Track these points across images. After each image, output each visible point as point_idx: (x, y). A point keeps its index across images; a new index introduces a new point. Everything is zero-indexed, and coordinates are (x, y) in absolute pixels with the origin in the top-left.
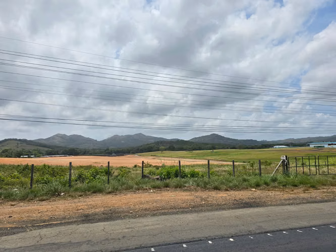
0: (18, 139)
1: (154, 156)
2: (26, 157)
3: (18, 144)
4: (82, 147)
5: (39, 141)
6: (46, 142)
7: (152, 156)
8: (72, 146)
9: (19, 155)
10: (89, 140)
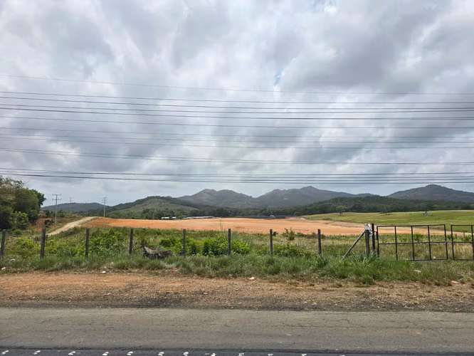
0: (161, 196)
1: (327, 220)
2: (167, 219)
3: (161, 202)
4: (236, 206)
5: (184, 199)
6: (192, 201)
7: (324, 219)
8: (221, 205)
9: (159, 217)
10: (242, 197)
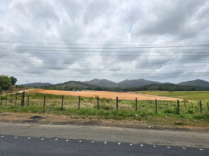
0: (75, 81)
2: (74, 91)
3: (75, 84)
4: (108, 86)
5: (85, 83)
6: (89, 84)
8: (101, 86)
9: (71, 90)
10: (111, 82)
